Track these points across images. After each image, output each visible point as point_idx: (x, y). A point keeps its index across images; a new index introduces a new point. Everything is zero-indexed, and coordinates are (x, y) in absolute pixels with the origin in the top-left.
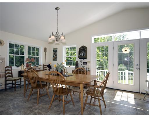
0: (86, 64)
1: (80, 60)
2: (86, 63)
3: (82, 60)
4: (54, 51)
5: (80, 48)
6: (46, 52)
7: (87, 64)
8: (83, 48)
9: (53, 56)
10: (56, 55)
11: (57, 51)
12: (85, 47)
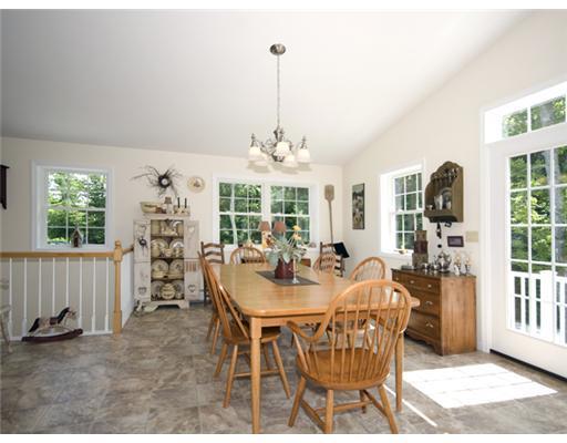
0: (462, 245)
1: (436, 224)
2: (458, 241)
3: (442, 224)
4: (355, 195)
5: (433, 175)
6: (333, 198)
7: (465, 243)
8: (447, 171)
9: (354, 214)
10: (362, 209)
11: (362, 194)
12: (456, 165)
